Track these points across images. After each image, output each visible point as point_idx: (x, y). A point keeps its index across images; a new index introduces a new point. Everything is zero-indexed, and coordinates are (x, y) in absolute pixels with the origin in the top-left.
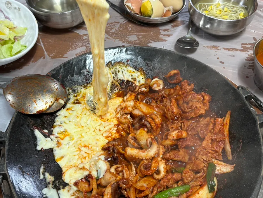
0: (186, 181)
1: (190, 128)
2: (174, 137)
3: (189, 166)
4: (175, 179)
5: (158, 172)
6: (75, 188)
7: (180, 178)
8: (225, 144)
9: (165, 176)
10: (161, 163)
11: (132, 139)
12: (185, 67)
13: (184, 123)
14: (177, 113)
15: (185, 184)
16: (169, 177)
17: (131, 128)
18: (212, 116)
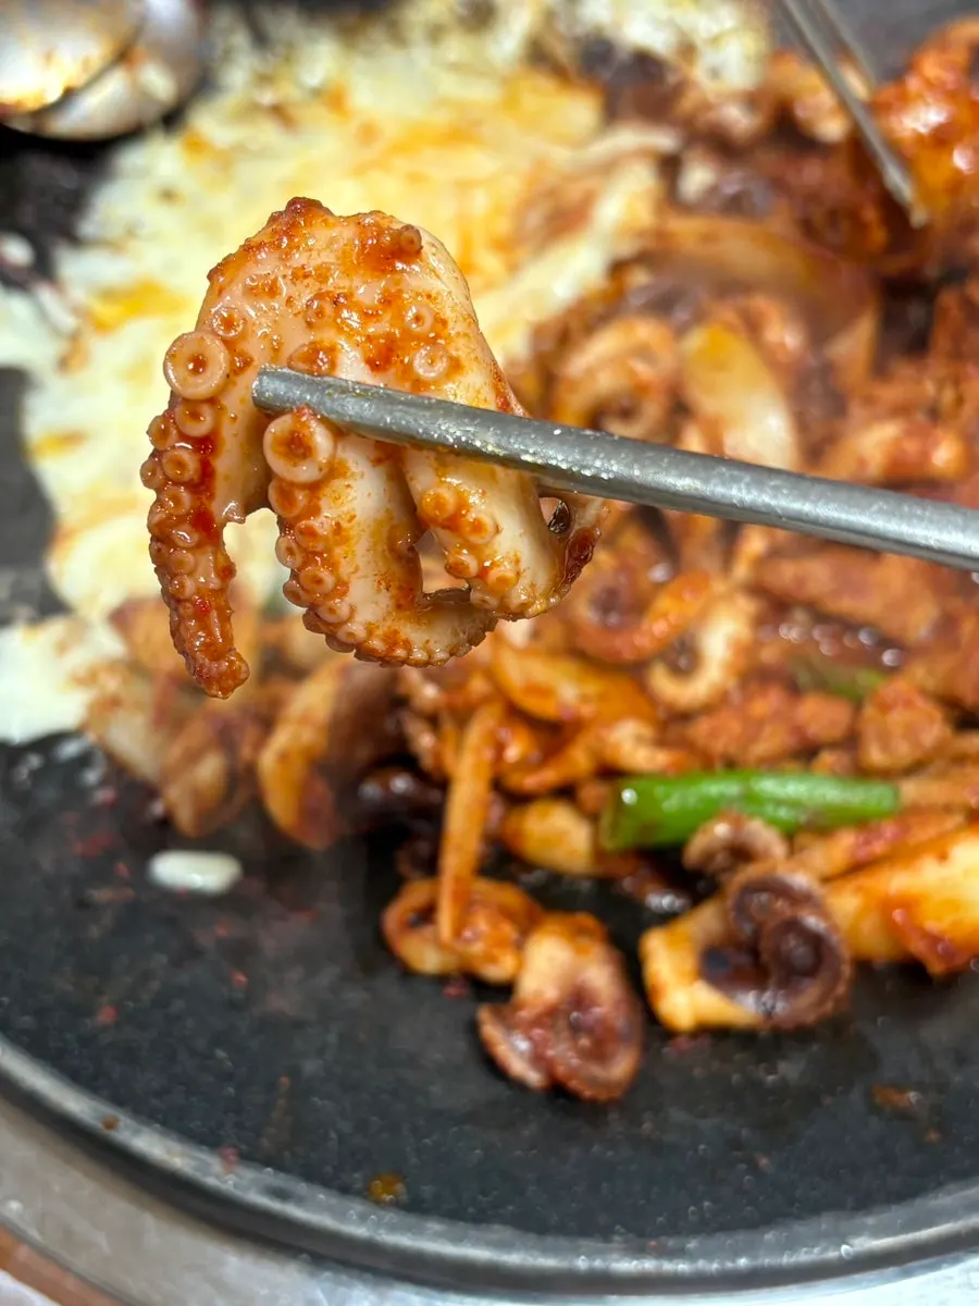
0: (875, 756)
4: (798, 730)
6: (108, 644)
7: (837, 732)
15: (862, 773)
16: (759, 708)
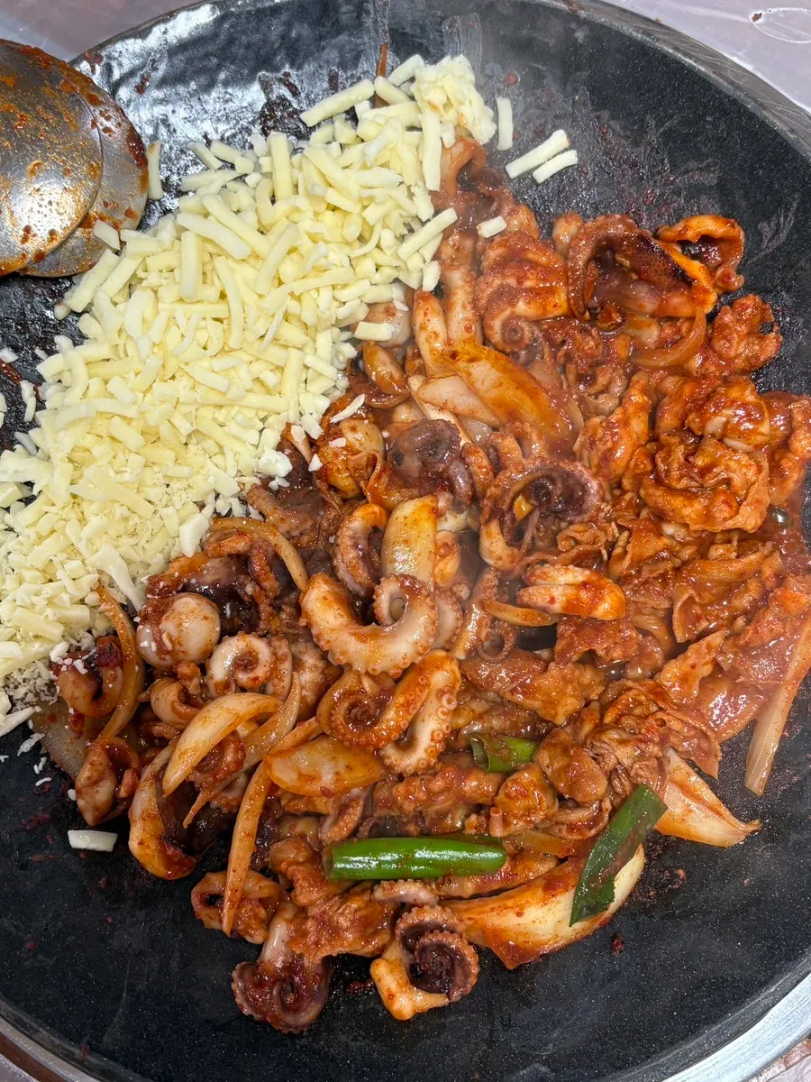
1: (645, 574)
2: (552, 600)
3: (550, 757)
5: (406, 740)
8: (764, 708)
9: (428, 772)
10: (433, 705)
11: (355, 546)
12: (786, 217)
13: (630, 536)
14: (627, 467)
16: (438, 784)
17: (379, 477)
18: (780, 519)
